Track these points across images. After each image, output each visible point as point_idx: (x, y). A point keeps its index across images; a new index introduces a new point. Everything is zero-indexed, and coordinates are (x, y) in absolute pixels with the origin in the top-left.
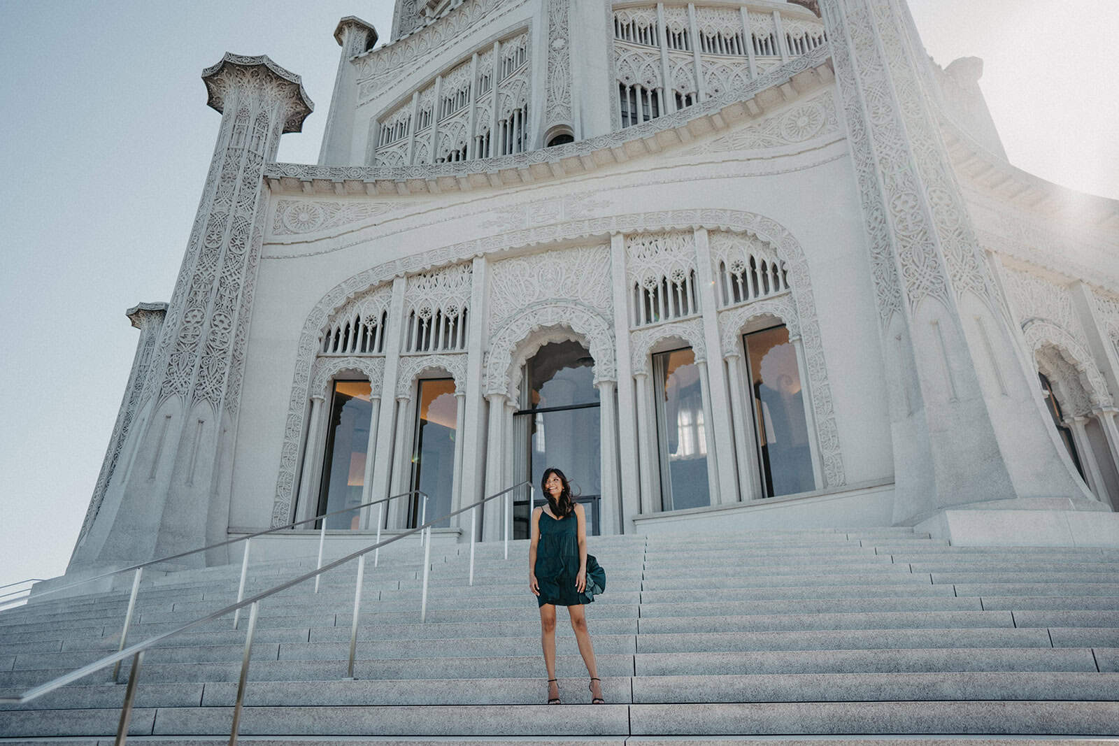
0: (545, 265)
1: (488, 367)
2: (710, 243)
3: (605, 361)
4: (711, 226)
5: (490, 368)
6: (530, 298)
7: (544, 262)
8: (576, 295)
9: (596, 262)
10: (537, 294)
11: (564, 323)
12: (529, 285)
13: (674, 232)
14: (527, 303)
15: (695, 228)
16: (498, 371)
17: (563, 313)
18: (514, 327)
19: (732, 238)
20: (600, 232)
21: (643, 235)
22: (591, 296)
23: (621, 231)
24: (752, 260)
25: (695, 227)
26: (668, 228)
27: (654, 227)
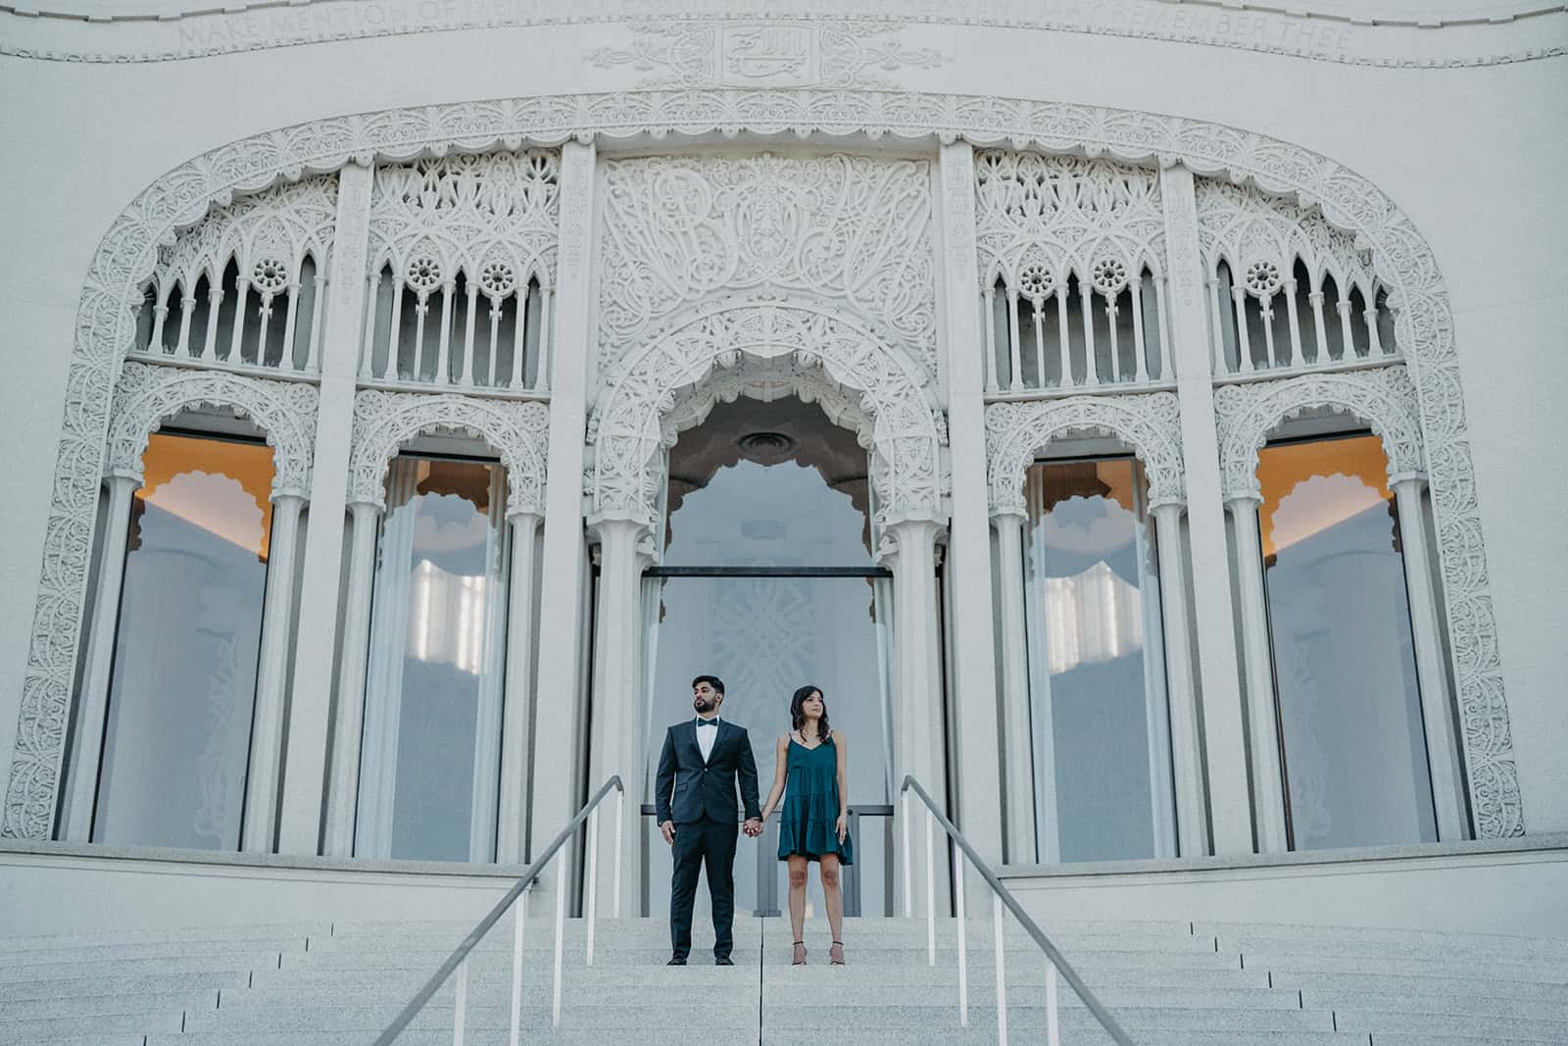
0: (752, 190)
1: (599, 444)
2: (1198, 205)
3: (914, 468)
4: (1205, 168)
5: (603, 448)
6: (712, 274)
7: (751, 183)
8: (836, 285)
9: (892, 205)
10: (732, 268)
11: (807, 354)
12: (712, 240)
13: (1107, 162)
14: (703, 287)
15: (1164, 164)
16: (625, 460)
17: (803, 329)
18: (669, 346)
19: (1252, 203)
20: (912, 130)
21: (1020, 156)
22: (878, 294)
23: (968, 136)
24: (1300, 270)
25: (1166, 160)
26: (1092, 152)
27: (1056, 142)
